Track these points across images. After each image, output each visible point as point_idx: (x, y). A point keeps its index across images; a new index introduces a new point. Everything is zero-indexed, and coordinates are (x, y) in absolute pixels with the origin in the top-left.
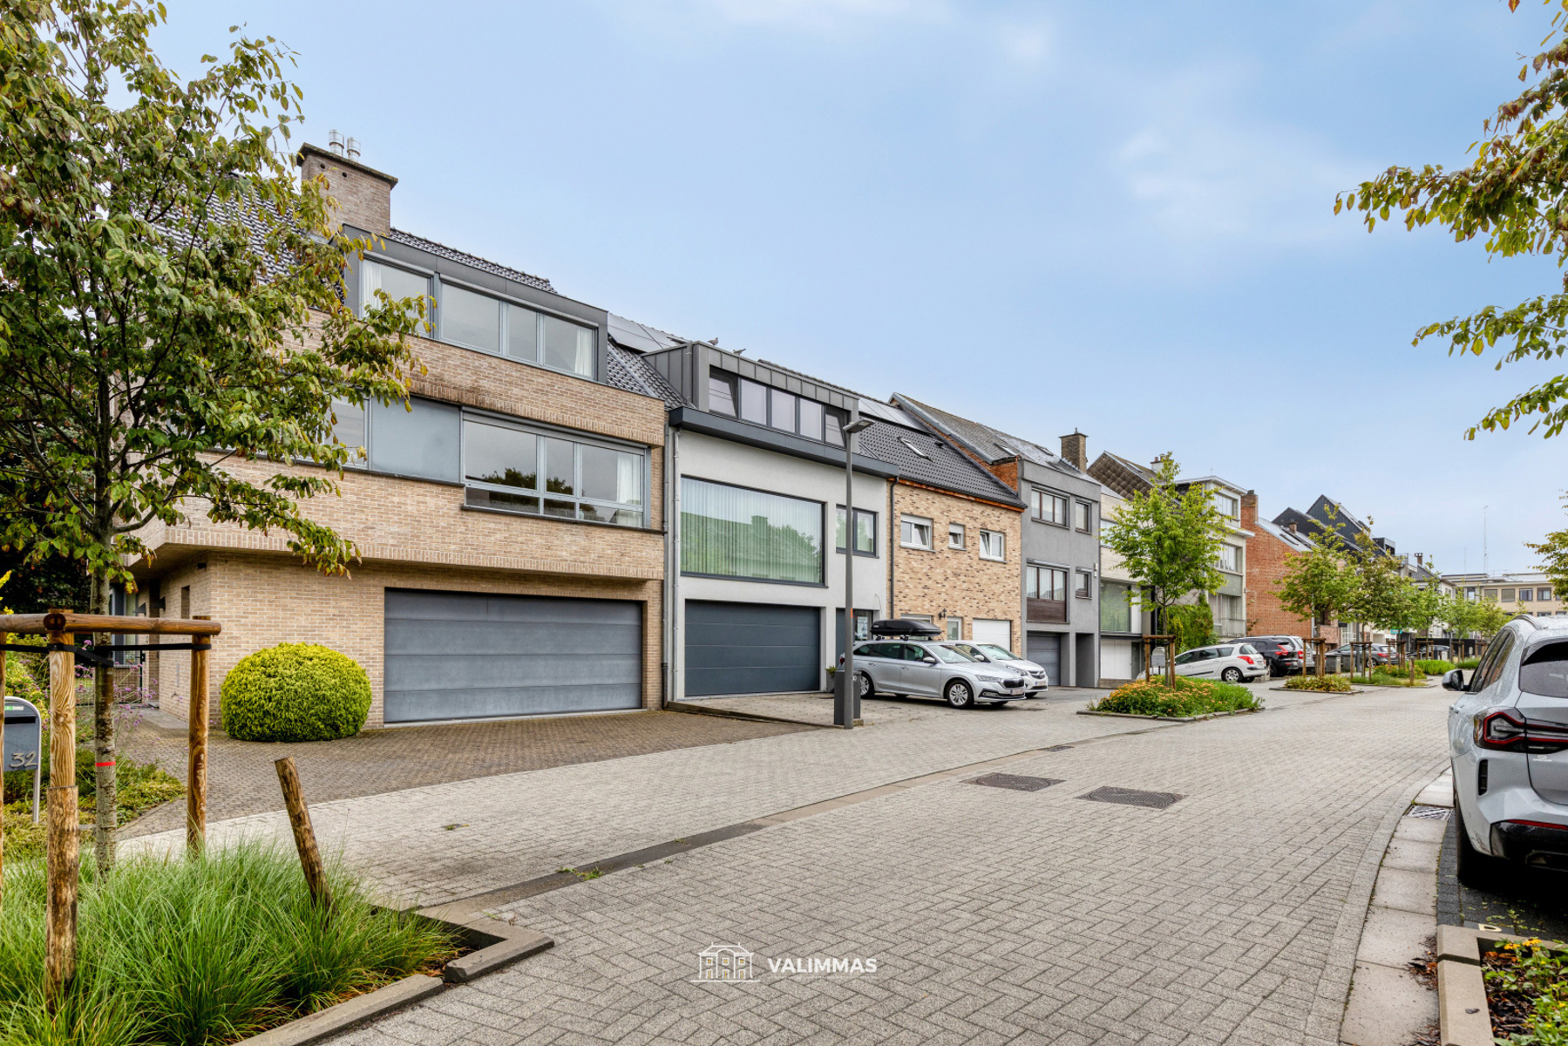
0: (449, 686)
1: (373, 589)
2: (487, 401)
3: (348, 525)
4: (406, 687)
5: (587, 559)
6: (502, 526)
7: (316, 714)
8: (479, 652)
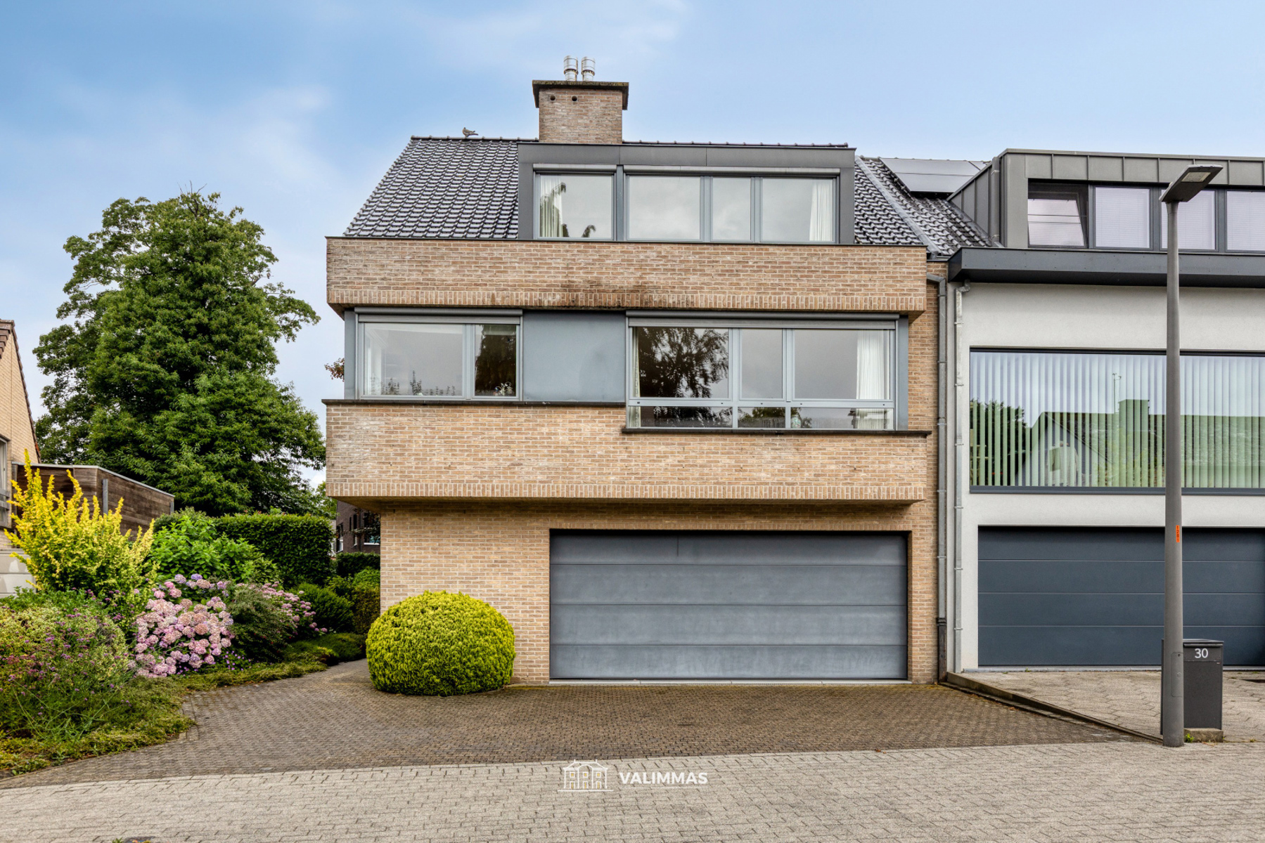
0: (630, 641)
1: (536, 532)
3: (494, 464)
4: (580, 641)
5: (798, 480)
6: (676, 448)
7: (429, 667)
8: (666, 601)
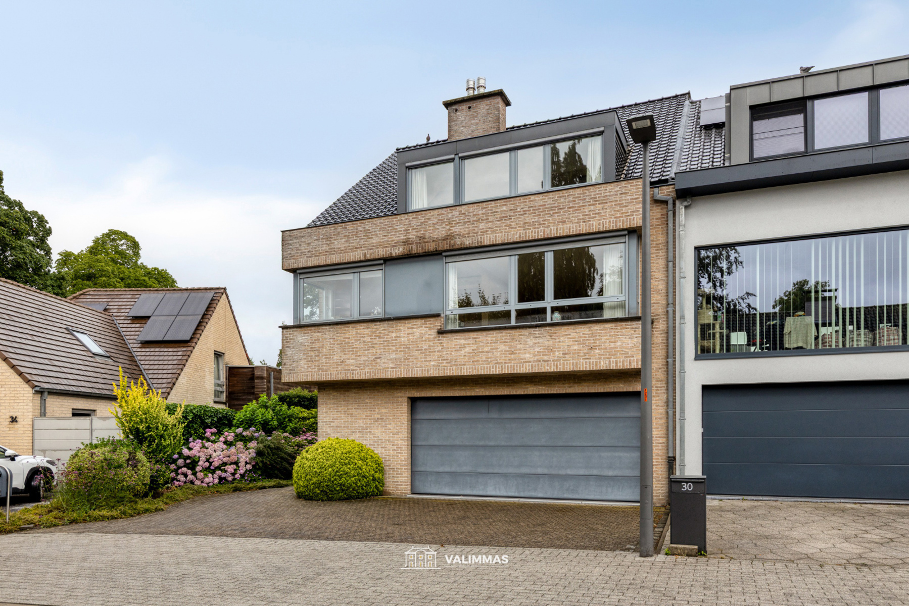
0: (459, 470)
1: (400, 399)
2: (458, 242)
3: (366, 358)
4: (428, 469)
5: (551, 358)
6: (471, 341)
8: (482, 443)
